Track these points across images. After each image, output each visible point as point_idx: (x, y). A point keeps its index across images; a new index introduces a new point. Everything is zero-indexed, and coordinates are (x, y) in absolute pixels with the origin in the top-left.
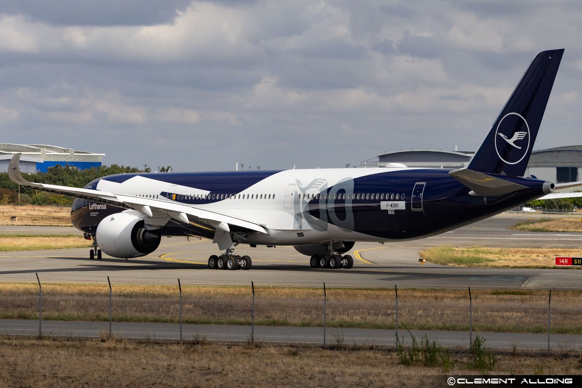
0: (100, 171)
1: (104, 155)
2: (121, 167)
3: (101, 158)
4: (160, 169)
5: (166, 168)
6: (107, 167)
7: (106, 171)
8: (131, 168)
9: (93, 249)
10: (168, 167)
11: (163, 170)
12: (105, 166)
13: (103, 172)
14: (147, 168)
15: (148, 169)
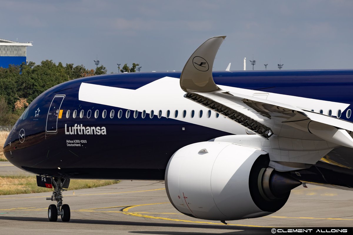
0: (24, 71)
1: (30, 44)
2: (57, 64)
3: (25, 49)
4: (121, 68)
5: (130, 66)
6: (36, 65)
7: (33, 71)
8: (74, 66)
9: (55, 203)
10: (134, 66)
11: (125, 68)
12: (32, 64)
13: (28, 72)
14: (99, 66)
15: (101, 68)
